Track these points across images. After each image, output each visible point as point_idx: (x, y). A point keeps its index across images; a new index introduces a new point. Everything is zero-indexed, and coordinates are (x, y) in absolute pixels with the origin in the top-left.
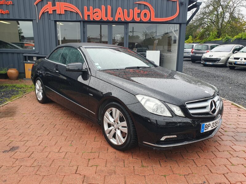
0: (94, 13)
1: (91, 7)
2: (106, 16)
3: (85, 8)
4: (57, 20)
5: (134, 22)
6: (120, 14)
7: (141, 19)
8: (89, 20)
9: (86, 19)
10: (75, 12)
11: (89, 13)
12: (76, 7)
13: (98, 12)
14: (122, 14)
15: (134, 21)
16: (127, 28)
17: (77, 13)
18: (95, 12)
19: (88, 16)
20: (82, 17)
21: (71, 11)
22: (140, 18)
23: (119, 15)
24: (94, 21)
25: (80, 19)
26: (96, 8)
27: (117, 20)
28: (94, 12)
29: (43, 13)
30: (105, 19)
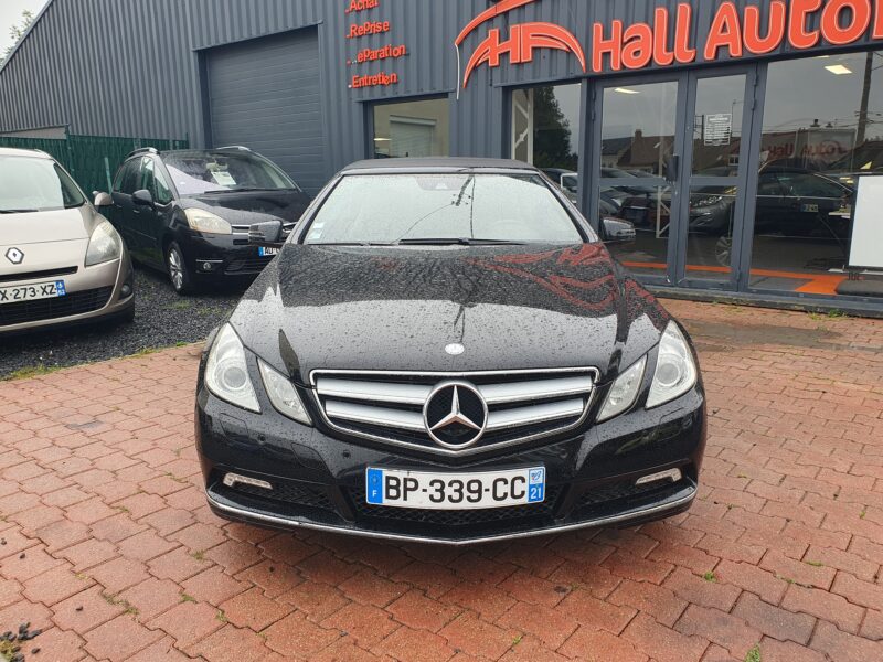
0: (623, 44)
1: (617, 24)
2: (670, 48)
3: (598, 27)
4: (509, 83)
5: (786, 53)
6: (724, 29)
7: (821, 36)
8: (608, 72)
9: (597, 69)
10: (565, 48)
11: (606, 46)
12: (569, 30)
13: (639, 37)
14: (733, 29)
15: (787, 50)
16: (757, 84)
17: (570, 53)
18: (631, 40)
19: (606, 55)
20: (583, 64)
21: (551, 49)
22: (816, 33)
23: (725, 34)
24: (625, 71)
25: (579, 73)
26: (633, 23)
27: (712, 57)
28: (625, 40)
29: (475, 68)
30: (663, 60)
